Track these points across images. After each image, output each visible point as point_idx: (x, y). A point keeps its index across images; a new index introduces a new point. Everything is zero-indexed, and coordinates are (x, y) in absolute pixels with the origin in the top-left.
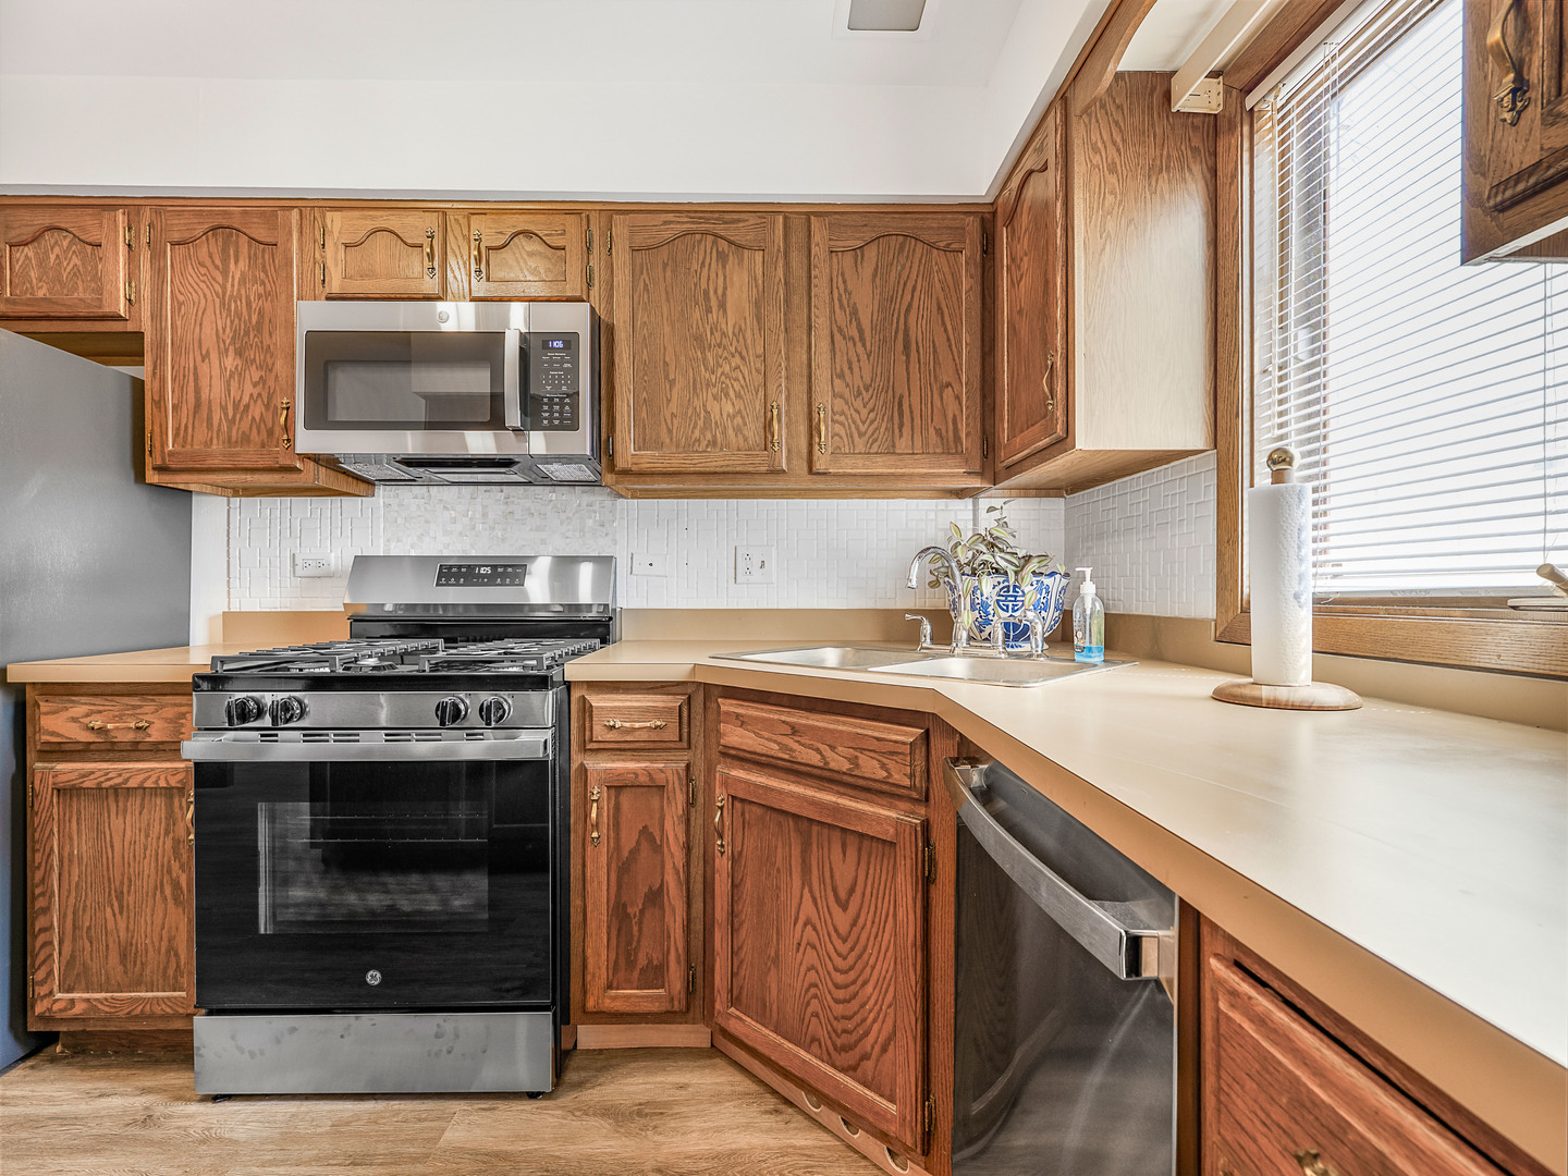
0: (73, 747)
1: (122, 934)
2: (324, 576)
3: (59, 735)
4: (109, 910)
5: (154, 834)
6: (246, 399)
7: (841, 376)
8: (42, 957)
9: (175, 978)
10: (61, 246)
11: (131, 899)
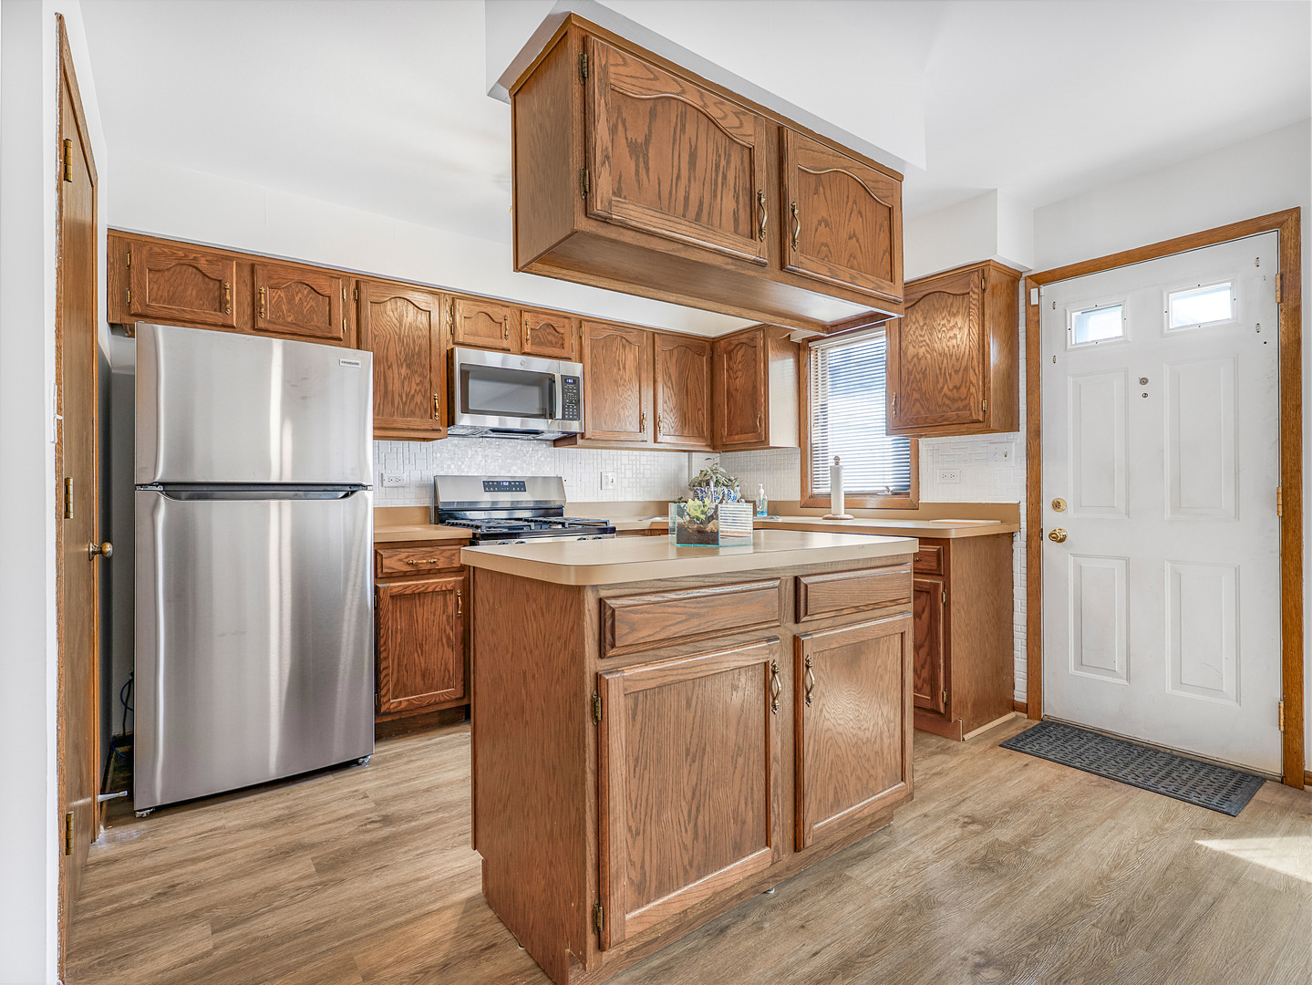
0: (397, 574)
1: (423, 665)
2: (399, 486)
3: (393, 569)
4: (416, 654)
5: (437, 614)
6: (413, 392)
7: (666, 402)
8: (384, 682)
9: (448, 682)
10: (303, 293)
11: (427, 647)
